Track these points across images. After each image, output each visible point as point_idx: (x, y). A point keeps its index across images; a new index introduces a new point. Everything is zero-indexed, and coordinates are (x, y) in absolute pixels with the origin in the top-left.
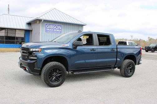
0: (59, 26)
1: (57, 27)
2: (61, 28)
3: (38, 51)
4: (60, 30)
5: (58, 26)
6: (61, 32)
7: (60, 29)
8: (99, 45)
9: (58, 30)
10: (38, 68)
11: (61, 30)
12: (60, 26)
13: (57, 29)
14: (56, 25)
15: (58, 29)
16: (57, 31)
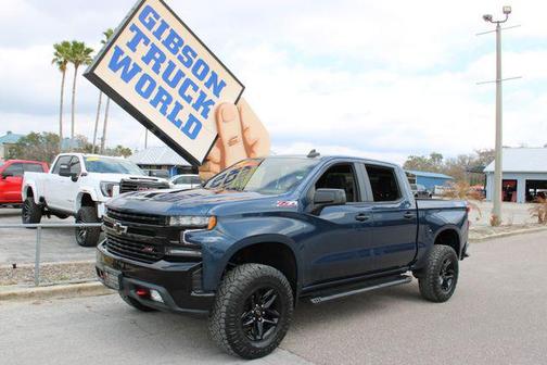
3: (206, 227)
8: (375, 200)
10: (206, 292)
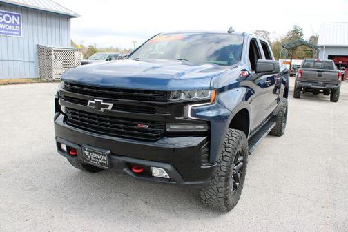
0: (13, 17)
1: (7, 19)
2: (18, 23)
4: (17, 28)
5: (11, 15)
6: (20, 32)
7: (16, 24)
9: (11, 27)
11: (19, 26)
12: (16, 16)
13: (9, 24)
14: (4, 13)
15: (11, 24)
16: (9, 30)
